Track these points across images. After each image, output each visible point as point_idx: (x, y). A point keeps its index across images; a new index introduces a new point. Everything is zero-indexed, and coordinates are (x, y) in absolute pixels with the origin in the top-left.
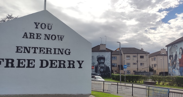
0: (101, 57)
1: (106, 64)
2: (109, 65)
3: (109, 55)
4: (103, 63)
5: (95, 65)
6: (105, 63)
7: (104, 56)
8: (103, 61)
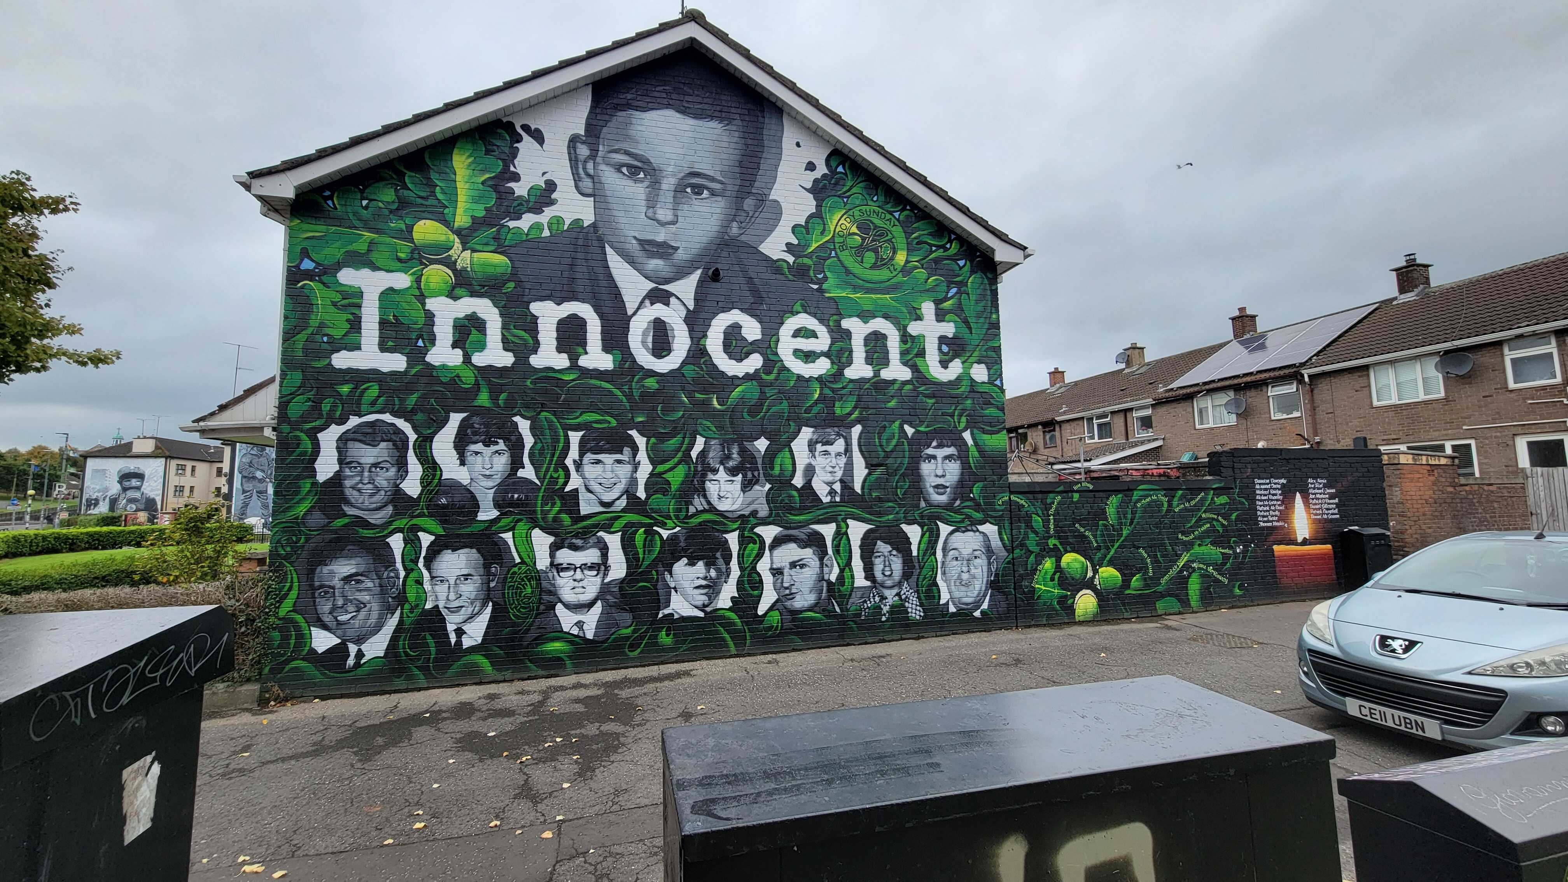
1: (145, 492)
2: (155, 493)
4: (138, 488)
5: (109, 494)
6: (145, 489)
7: (142, 468)
8: (138, 483)
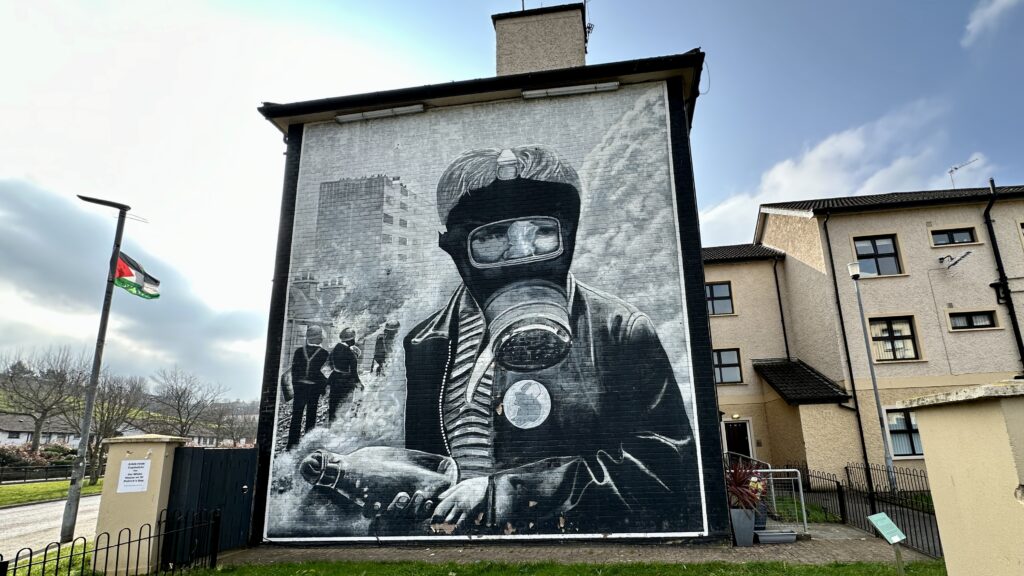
0: (509, 175)
3: (644, 134)
6: (588, 275)
8: (547, 243)
